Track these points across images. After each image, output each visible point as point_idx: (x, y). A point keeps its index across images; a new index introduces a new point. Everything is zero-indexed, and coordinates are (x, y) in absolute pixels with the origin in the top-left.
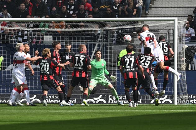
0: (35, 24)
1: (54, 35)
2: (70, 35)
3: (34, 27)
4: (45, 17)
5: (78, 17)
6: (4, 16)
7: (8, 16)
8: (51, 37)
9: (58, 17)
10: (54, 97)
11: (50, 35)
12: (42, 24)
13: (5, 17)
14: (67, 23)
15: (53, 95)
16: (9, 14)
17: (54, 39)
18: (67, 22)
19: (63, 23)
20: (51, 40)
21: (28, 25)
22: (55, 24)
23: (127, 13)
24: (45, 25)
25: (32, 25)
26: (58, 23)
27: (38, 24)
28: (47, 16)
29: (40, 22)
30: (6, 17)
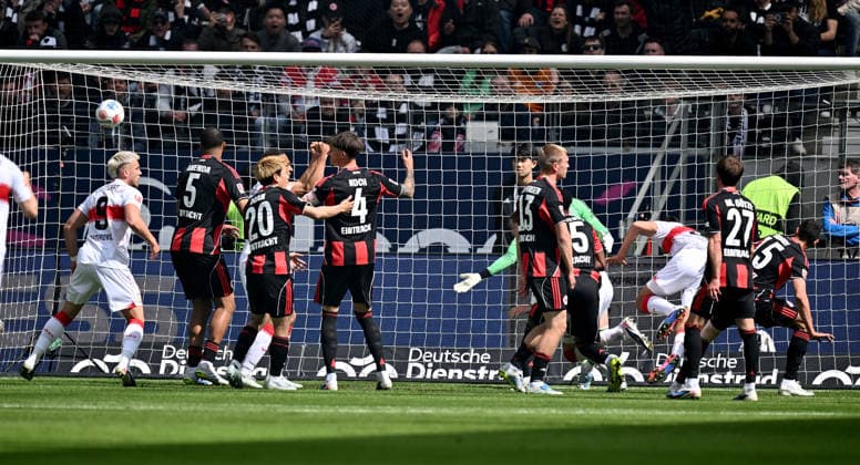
0: (442, 77)
1: (506, 120)
2: (568, 120)
3: (438, 87)
4: (482, 53)
5: (608, 53)
6: (329, 44)
7: (345, 45)
8: (495, 126)
9: (531, 52)
10: (450, 357)
11: (490, 118)
12: (470, 77)
13: (331, 48)
14: (562, 74)
15: (444, 351)
16: (348, 37)
17: (505, 135)
18: (565, 72)
19: (550, 73)
20: (495, 137)
21: (416, 78)
22: (519, 79)
23: (795, 38)
24: (479, 80)
26: (532, 73)
27: (452, 77)
28: (490, 48)
29: (461, 70)
30: (335, 50)
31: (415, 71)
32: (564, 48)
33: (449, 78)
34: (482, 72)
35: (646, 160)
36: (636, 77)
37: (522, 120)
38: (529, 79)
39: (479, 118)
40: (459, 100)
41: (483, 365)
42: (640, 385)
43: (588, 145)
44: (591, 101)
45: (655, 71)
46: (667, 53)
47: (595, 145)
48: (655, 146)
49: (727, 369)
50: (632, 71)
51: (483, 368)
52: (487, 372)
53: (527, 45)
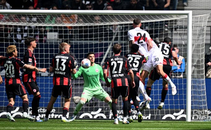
0: (39, 18)
1: (60, 32)
2: (81, 32)
3: (38, 21)
4: (52, 9)
5: (94, 9)
6: (1, 7)
7: (7, 7)
8: (57, 34)
9: (68, 9)
10: (42, 110)
11: (55, 31)
12: (48, 18)
13: (2, 8)
14: (79, 16)
15: (40, 108)
16: (8, 5)
17: (60, 37)
18: (80, 15)
19: (74, 16)
20: (56, 37)
21: (31, 18)
22: (65, 18)
23: (156, 4)
24: (51, 18)
25: (35, 19)
26: (69, 16)
27: (42, 18)
28: (55, 8)
29: (45, 15)
30: (4, 9)
31: (30, 16)
32: (79, 8)
33: (41, 18)
34: (52, 16)
35: (106, 45)
36: (104, 17)
37: (66, 32)
38: (68, 18)
39: (51, 31)
40: (45, 25)
41: (53, 113)
42: (105, 119)
43: (87, 40)
44: (88, 25)
45: (110, 15)
46: (114, 9)
47: (90, 40)
48: (110, 40)
49: (134, 114)
50: (102, 15)
51: (53, 114)
52: (54, 115)
53: (67, 7)
